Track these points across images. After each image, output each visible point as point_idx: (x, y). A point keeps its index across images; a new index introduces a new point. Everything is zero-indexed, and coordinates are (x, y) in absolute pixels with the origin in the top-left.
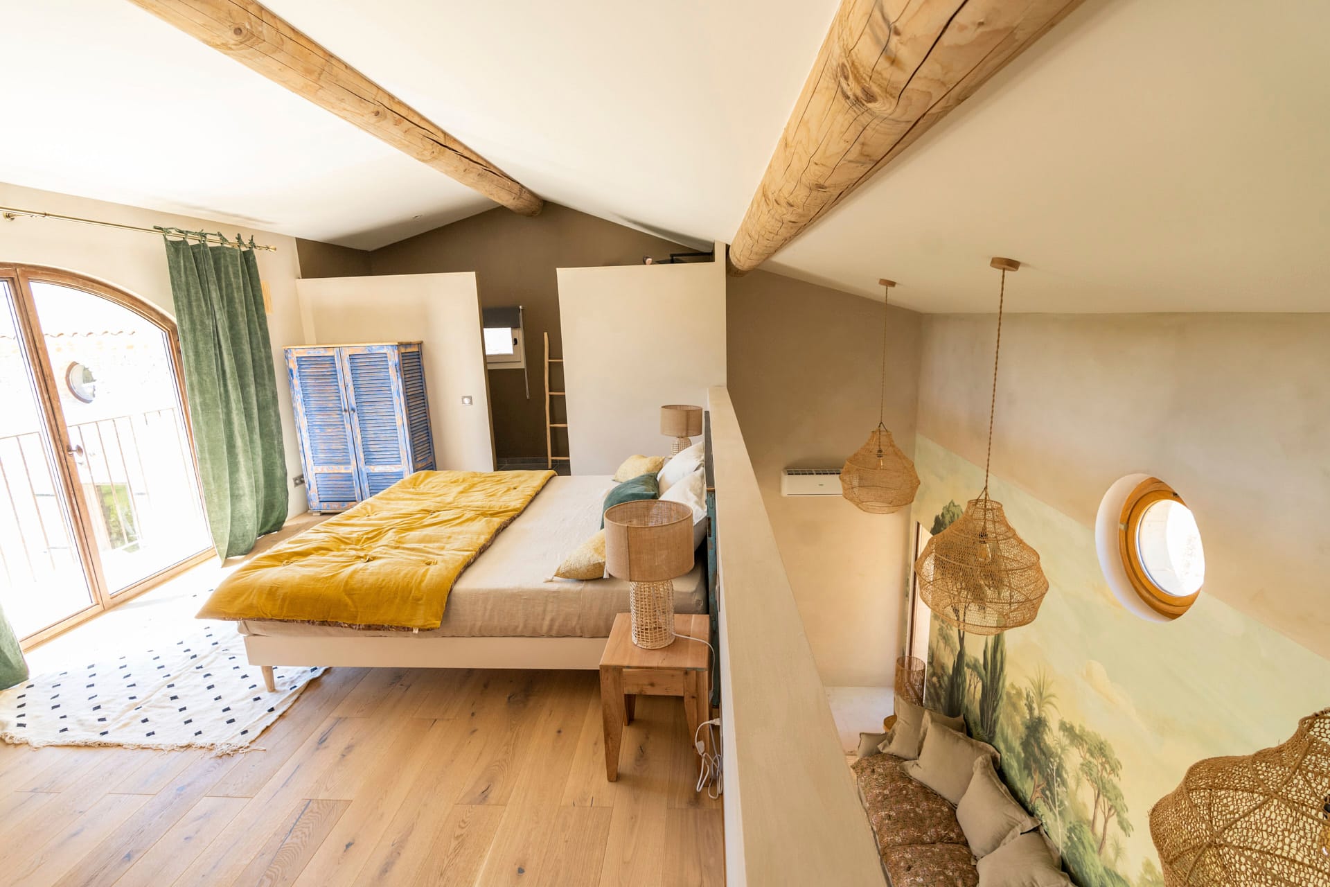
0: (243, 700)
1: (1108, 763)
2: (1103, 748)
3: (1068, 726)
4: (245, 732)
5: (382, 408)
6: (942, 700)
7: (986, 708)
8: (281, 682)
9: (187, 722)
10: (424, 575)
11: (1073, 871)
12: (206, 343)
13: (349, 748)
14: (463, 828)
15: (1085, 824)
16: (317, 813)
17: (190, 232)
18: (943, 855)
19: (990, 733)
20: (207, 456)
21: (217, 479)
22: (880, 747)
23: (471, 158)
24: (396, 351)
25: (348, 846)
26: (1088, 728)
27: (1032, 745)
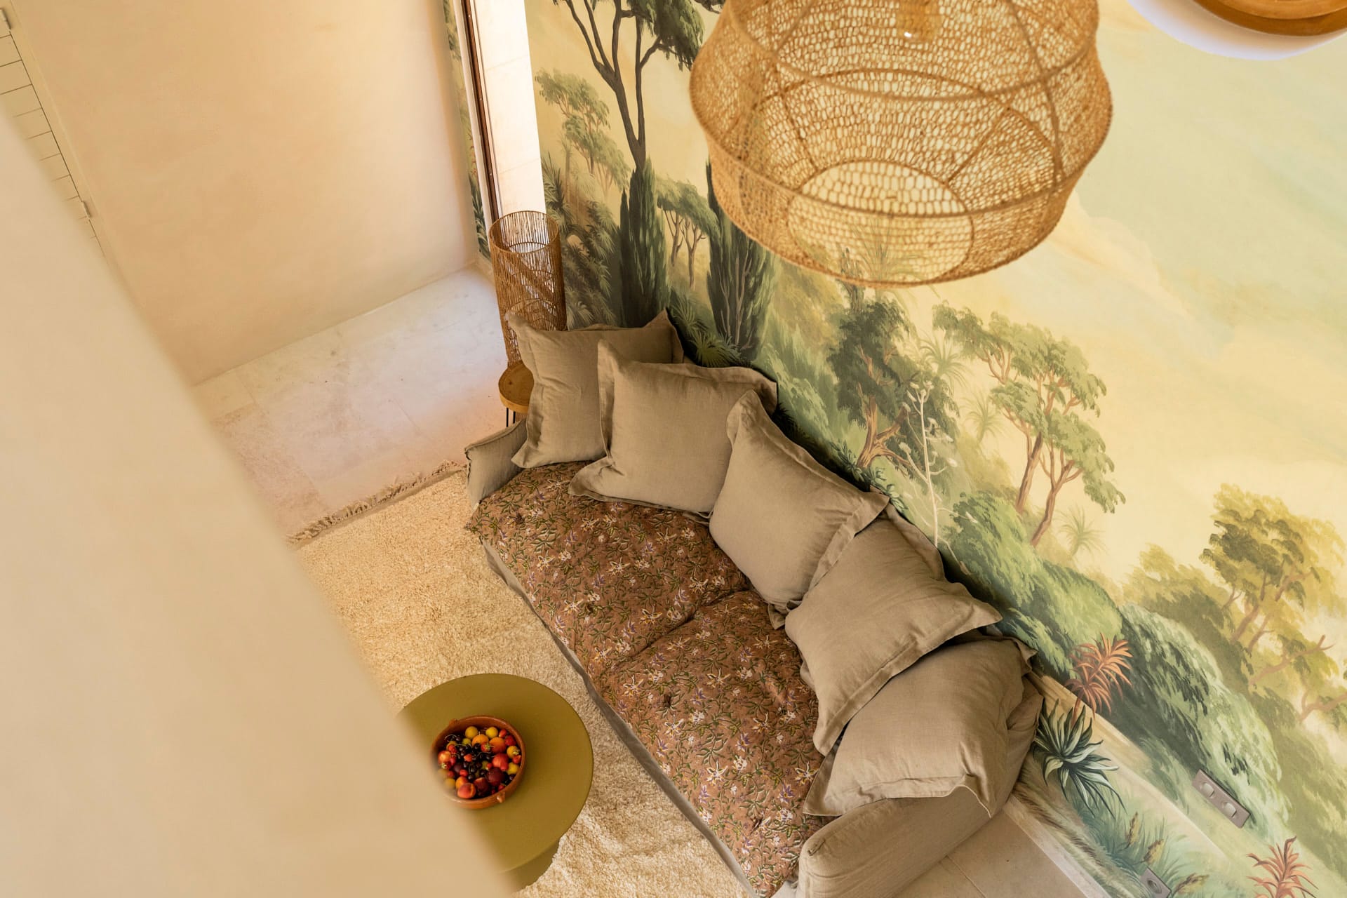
1: (1070, 384)
2: (1056, 357)
3: (959, 317)
6: (604, 284)
7: (726, 294)
11: (967, 572)
15: (998, 494)
18: (722, 640)
19: (743, 341)
22: (518, 459)
26: (1015, 318)
27: (861, 361)
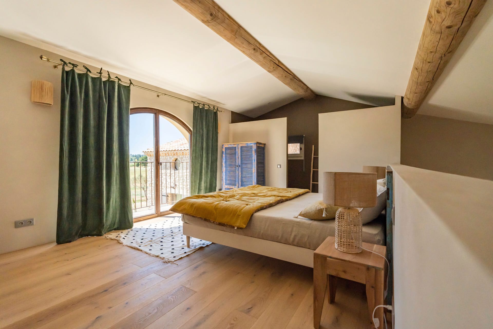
0: (179, 247)
4: (175, 257)
5: (249, 166)
8: (192, 245)
9: (161, 249)
10: (244, 207)
12: (199, 137)
13: (204, 273)
14: (235, 321)
16: (183, 292)
17: (201, 104)
20: (194, 173)
21: (195, 182)
23: (288, 72)
24: (256, 145)
25: (188, 309)
